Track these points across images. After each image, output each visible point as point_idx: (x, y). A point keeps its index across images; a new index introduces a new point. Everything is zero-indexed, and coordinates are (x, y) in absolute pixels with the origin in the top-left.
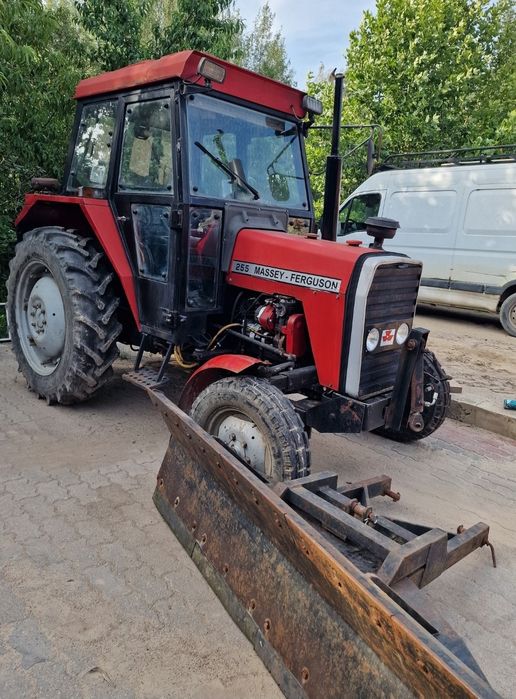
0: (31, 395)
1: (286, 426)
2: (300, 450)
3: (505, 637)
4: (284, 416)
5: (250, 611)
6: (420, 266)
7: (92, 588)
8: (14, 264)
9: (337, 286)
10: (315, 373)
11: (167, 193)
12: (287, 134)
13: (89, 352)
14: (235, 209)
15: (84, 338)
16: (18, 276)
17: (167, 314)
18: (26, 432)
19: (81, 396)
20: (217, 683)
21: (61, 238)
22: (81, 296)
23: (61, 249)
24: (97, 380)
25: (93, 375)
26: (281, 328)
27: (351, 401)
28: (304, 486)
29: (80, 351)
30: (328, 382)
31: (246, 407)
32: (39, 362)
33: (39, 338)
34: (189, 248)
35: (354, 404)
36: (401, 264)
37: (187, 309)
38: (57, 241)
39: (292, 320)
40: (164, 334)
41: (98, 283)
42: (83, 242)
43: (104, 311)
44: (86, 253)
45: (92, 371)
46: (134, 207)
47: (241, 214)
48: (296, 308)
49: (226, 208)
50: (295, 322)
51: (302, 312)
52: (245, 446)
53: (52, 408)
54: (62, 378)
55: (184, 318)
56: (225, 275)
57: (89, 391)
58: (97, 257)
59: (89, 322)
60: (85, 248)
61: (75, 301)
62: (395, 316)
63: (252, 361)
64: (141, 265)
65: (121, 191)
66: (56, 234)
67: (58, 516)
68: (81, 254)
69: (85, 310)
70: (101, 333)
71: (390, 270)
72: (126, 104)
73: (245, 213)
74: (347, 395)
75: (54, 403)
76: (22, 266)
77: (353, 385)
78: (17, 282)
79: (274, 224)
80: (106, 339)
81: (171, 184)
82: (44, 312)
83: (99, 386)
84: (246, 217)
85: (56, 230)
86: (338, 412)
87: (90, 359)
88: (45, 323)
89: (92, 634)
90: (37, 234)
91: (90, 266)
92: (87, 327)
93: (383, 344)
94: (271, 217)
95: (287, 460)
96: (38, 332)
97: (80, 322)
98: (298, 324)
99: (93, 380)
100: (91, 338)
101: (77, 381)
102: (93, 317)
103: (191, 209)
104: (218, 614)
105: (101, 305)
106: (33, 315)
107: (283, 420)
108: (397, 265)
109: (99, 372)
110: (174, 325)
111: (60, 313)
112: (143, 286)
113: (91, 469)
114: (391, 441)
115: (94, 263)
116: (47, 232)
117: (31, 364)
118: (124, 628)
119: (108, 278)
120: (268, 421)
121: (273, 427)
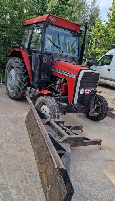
0: (8, 96)
1: (54, 108)
2: (56, 114)
3: (93, 163)
4: (54, 105)
5: (34, 143)
6: (99, 74)
7: (6, 134)
8: (7, 65)
9: (74, 77)
10: (68, 98)
11: (39, 50)
12: (76, 36)
13: (19, 87)
14: (56, 55)
15: (19, 84)
16: (8, 68)
17: (36, 80)
18: (4, 104)
19: (18, 98)
20: (23, 154)
21: (17, 60)
22: (19, 74)
23: (16, 62)
24: (21, 94)
25: (20, 93)
26: (62, 86)
27: (74, 105)
28: (54, 121)
29: (18, 87)
30: (70, 101)
31: (46, 102)
32: (10, 89)
33: (10, 83)
34: (43, 64)
35: (75, 106)
36: (93, 73)
37: (41, 79)
38: (16, 60)
39: (64, 84)
40: (35, 85)
41: (23, 71)
42: (21, 61)
43: (24, 78)
44: (21, 64)
45: (20, 92)
46: (33, 53)
47: (58, 57)
48: (65, 82)
49: (54, 55)
50: (65, 85)
51: (67, 83)
52: (45, 112)
53: (11, 100)
54: (14, 93)
55: (40, 81)
56: (52, 72)
57: (20, 97)
58: (24, 65)
59: (20, 80)
60: (21, 63)
61: (17, 75)
62: (90, 86)
63: (49, 92)
64: (33, 68)
65: (31, 49)
66: (15, 59)
67: (4, 120)
68: (20, 64)
69: (19, 77)
70: (23, 83)
71: (89, 74)
72: (34, 27)
73: (59, 57)
74: (74, 104)
75: (12, 99)
76: (9, 66)
77: (75, 102)
78: (7, 69)
79: (67, 60)
80: (24, 85)
81: (40, 48)
82: (12, 77)
83: (22, 96)
84: (59, 58)
85: (16, 58)
86: (71, 108)
87: (20, 89)
88: (12, 80)
89: (2, 141)
90: (12, 58)
91: (22, 67)
92: (20, 81)
93: (85, 93)
94: (66, 58)
95: (53, 116)
96: (10, 82)
97: (18, 80)
98: (66, 86)
99: (20, 94)
100: (20, 84)
101: (17, 94)
102: (21, 79)
103: (44, 54)
104: (29, 143)
105: (23, 76)
106: (10, 77)
107: (53, 106)
108: (91, 73)
109: (22, 93)
110: (37, 83)
111: (15, 77)
112: (33, 73)
113: (15, 113)
114: (91, 120)
115: (23, 66)
116: (14, 58)
117: (9, 89)
118: (9, 141)
119: (26, 70)
120: (50, 106)
121: (51, 107)
